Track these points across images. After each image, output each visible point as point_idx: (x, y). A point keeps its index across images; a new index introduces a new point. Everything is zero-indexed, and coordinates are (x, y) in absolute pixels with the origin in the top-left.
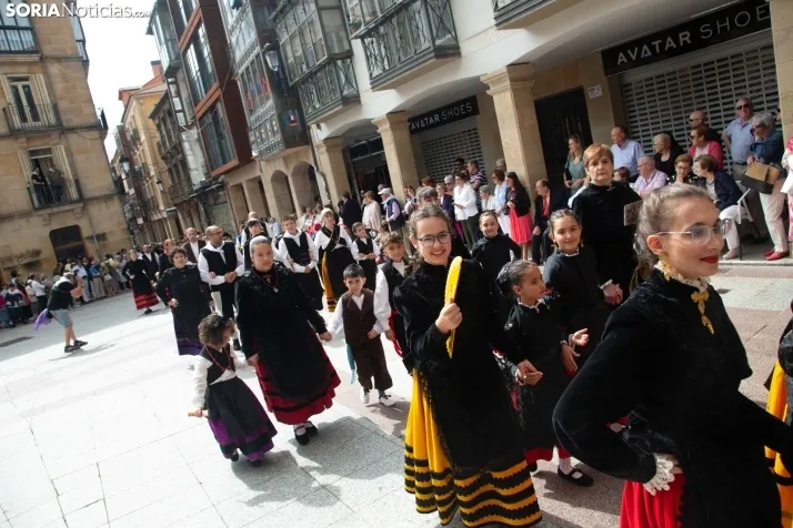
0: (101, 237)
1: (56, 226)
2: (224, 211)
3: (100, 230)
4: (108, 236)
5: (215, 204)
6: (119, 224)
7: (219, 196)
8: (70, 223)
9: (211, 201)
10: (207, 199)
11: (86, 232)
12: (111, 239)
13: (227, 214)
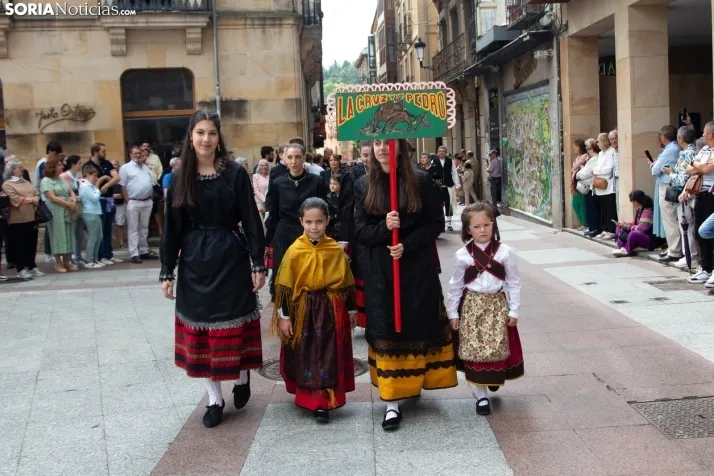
0: (234, 108)
1: (140, 60)
2: (537, 103)
3: (233, 93)
4: (251, 109)
5: (518, 89)
6: (283, 86)
7: (532, 63)
8: (173, 59)
9: (510, 82)
10: (502, 73)
11: (204, 89)
12: (254, 119)
13: (544, 110)
